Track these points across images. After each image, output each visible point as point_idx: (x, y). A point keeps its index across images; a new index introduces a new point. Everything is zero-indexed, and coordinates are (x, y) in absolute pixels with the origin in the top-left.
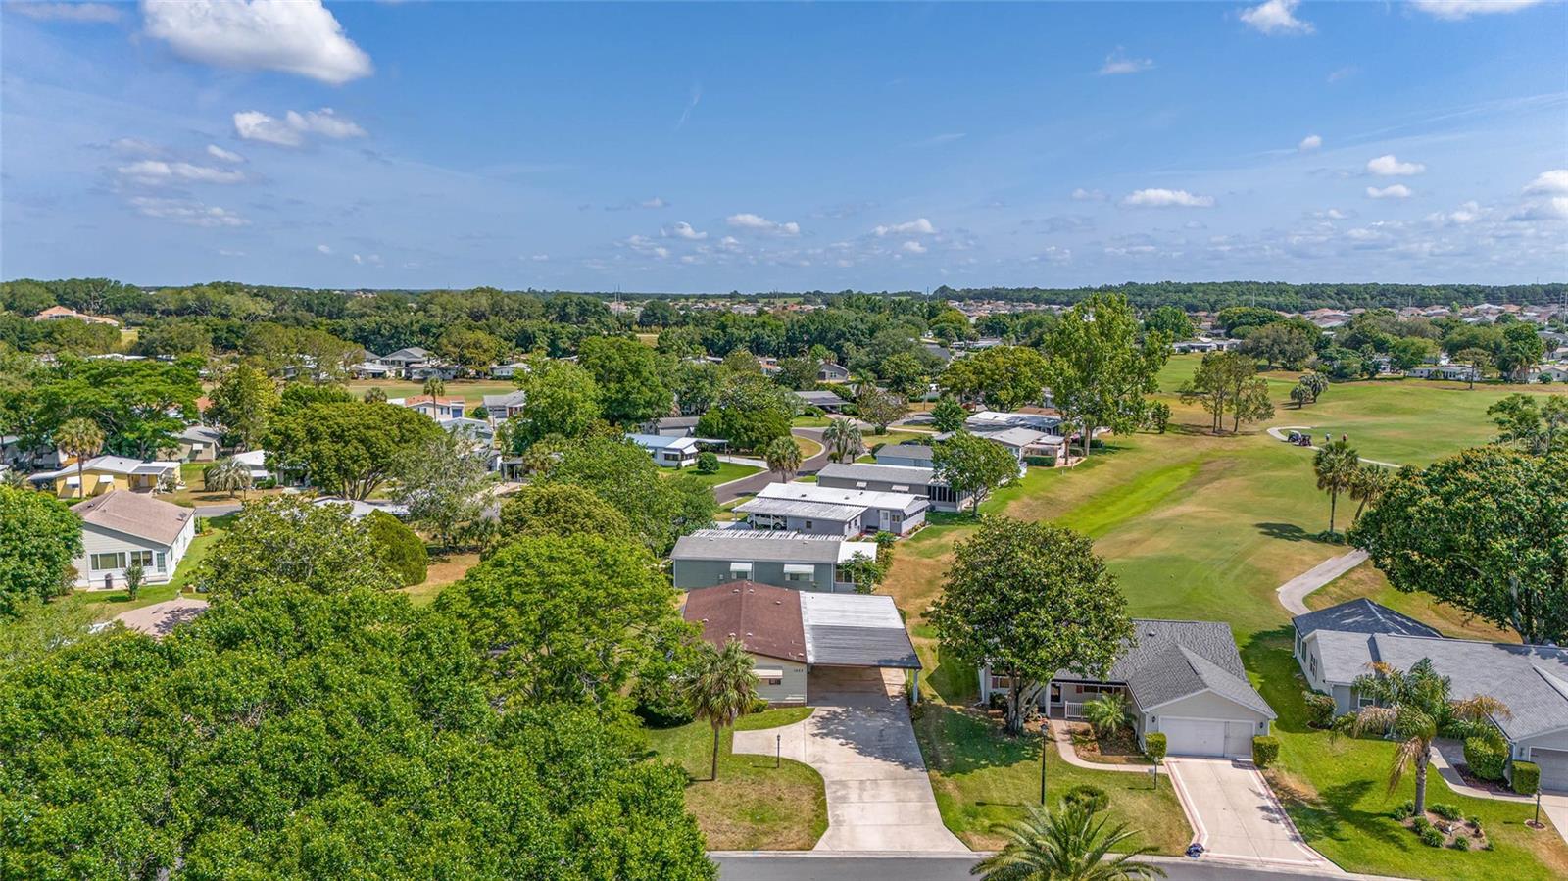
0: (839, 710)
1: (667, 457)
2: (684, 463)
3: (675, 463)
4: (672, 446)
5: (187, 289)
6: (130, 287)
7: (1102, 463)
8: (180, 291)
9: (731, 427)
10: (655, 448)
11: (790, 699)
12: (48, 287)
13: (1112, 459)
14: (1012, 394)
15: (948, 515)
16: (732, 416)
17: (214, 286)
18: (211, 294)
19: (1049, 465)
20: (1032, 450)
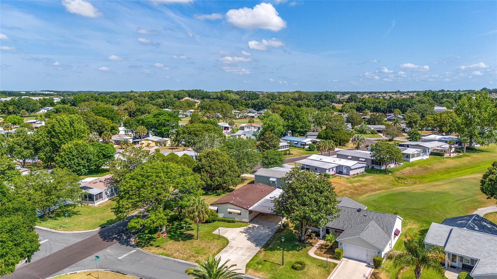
0: (257, 226)
1: (301, 144)
2: (306, 147)
3: (303, 146)
4: (303, 141)
5: (219, 92)
6: (206, 92)
7: (469, 156)
8: (216, 93)
9: (327, 136)
10: (298, 142)
11: (243, 220)
12: (187, 92)
13: (475, 155)
14: (449, 128)
15: (377, 170)
16: (328, 132)
17: (226, 91)
18: (224, 94)
19: (441, 156)
20: (435, 149)
